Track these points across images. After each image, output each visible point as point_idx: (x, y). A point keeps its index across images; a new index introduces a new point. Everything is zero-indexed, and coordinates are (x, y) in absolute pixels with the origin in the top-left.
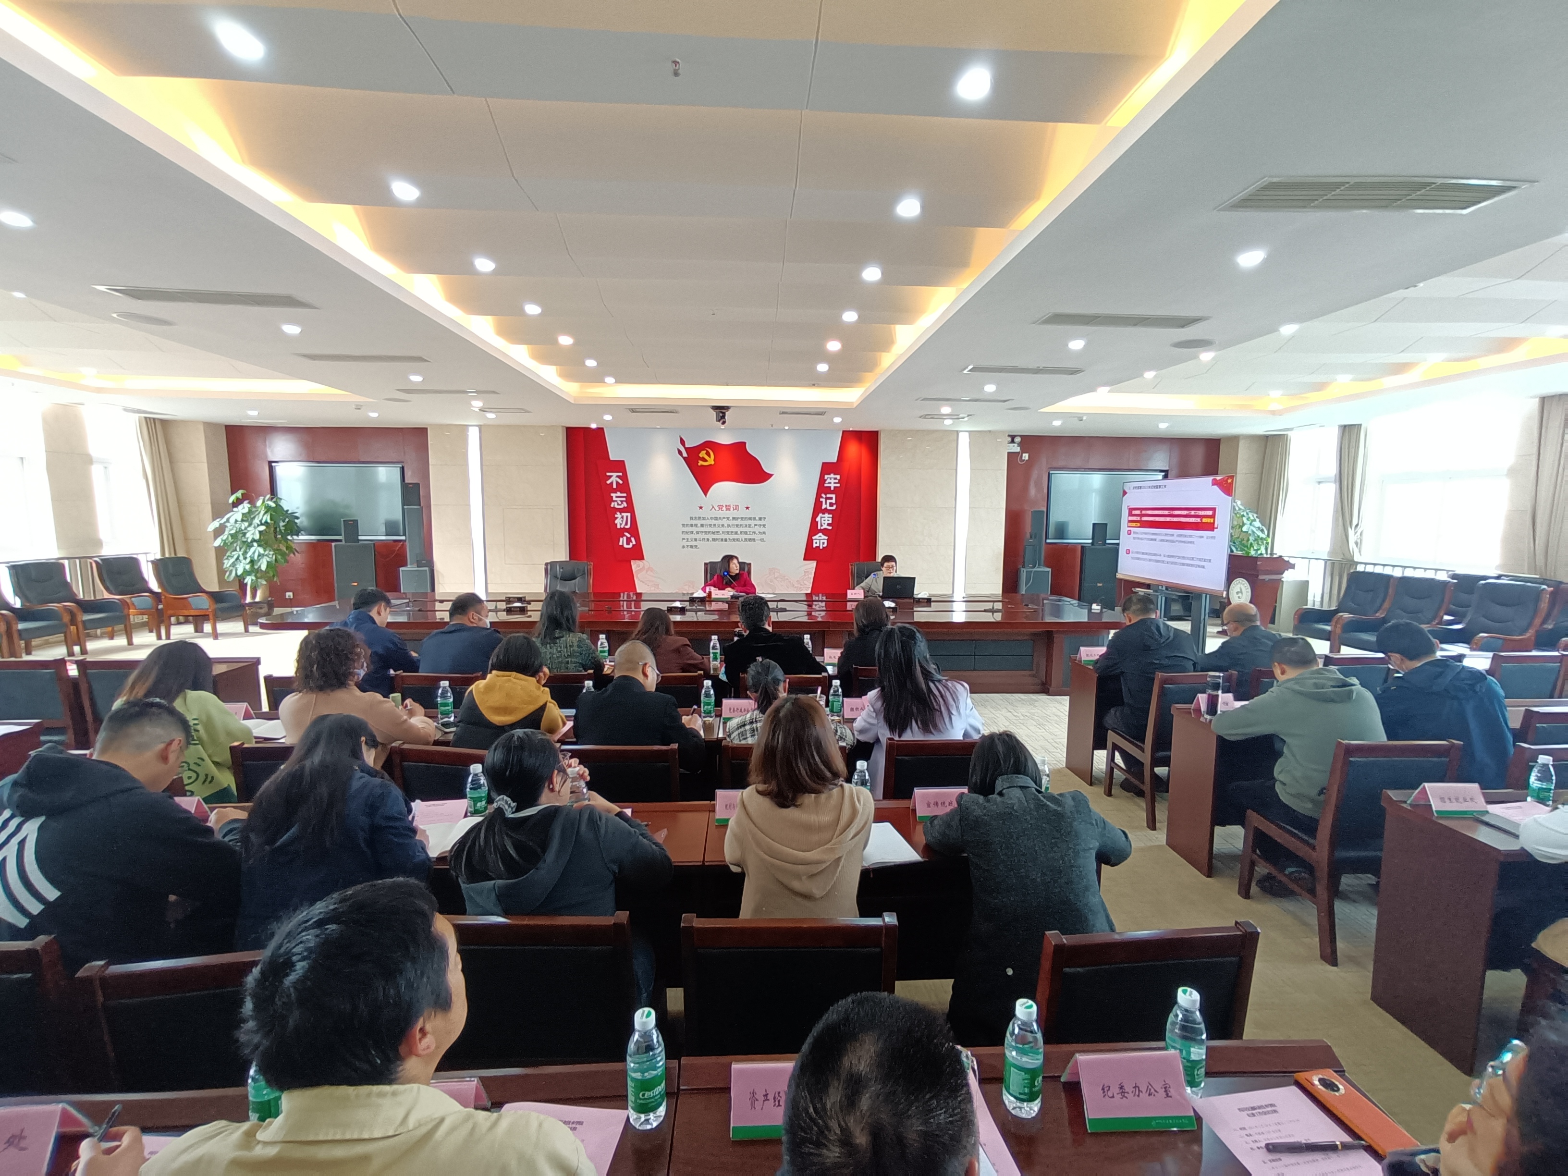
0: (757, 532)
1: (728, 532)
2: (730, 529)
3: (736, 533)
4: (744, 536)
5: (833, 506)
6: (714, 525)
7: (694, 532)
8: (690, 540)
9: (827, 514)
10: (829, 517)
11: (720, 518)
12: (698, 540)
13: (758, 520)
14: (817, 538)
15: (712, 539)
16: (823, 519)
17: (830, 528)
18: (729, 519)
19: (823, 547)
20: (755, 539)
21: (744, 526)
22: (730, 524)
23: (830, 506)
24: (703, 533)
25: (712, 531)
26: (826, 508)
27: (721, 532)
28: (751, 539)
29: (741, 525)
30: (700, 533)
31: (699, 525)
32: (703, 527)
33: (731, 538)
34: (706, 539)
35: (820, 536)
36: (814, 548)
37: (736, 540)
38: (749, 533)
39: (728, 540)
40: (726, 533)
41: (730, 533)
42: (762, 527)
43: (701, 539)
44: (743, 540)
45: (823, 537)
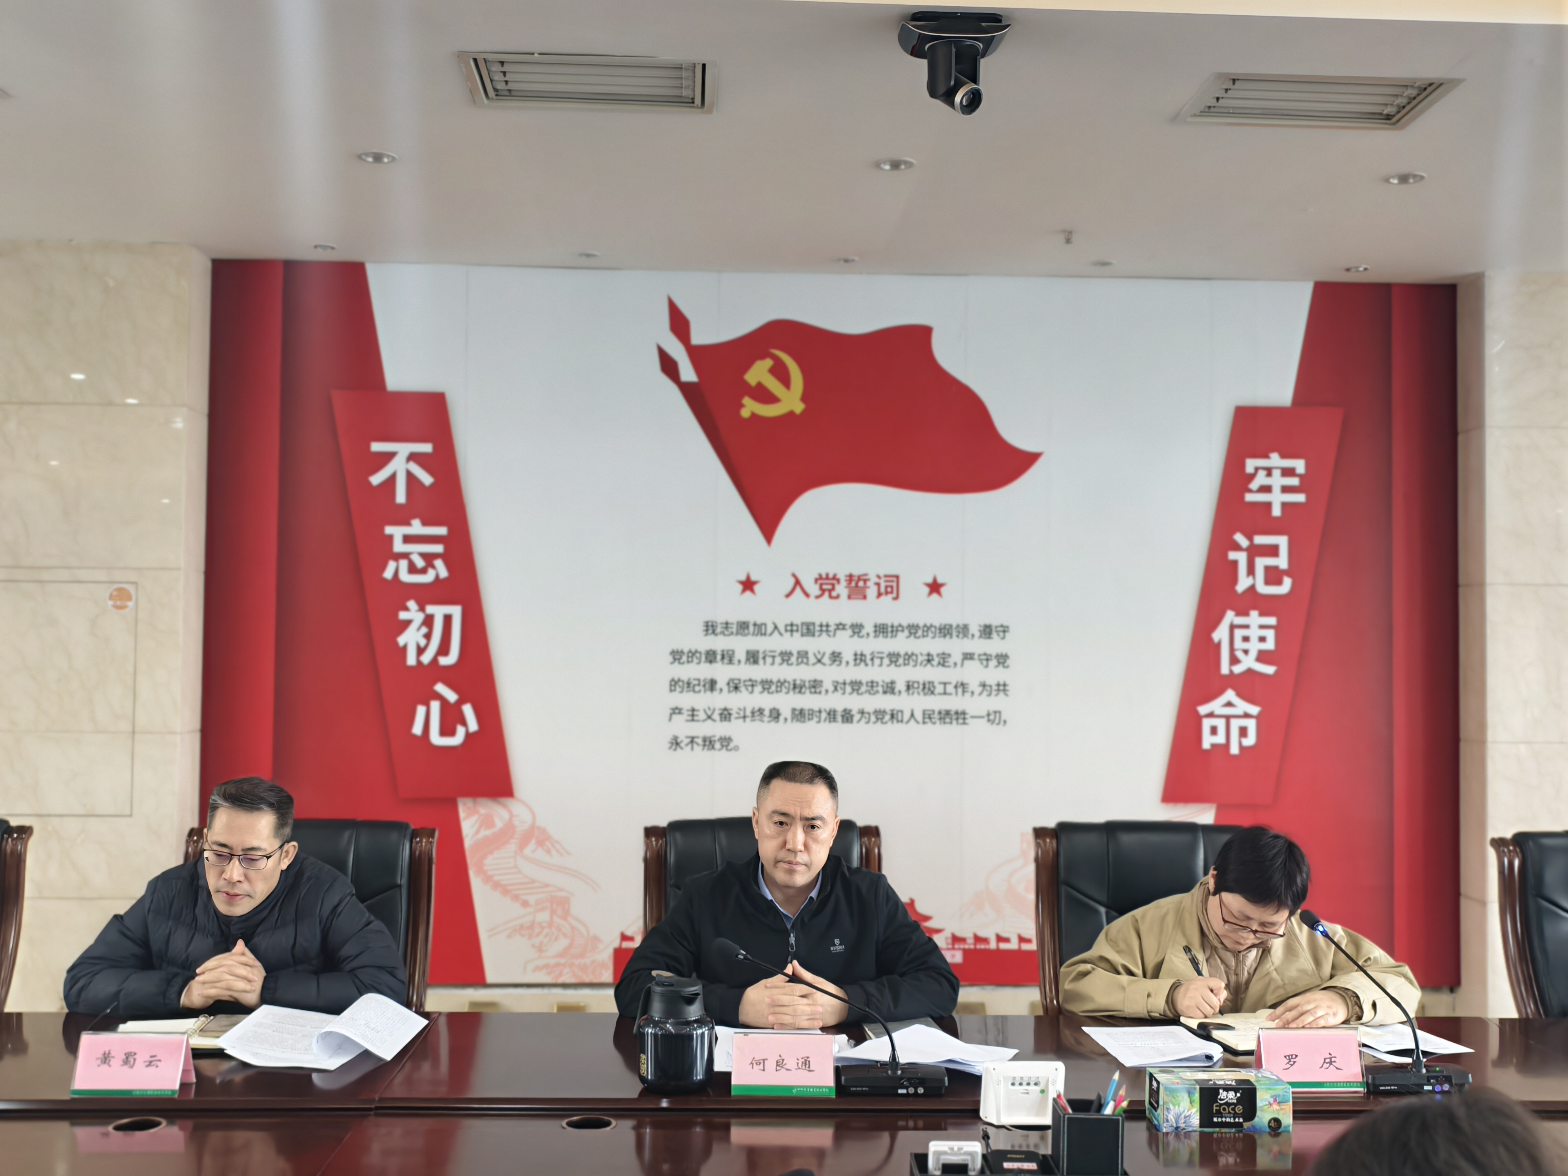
0: (974, 686)
1: (856, 686)
2: (864, 673)
3: (890, 688)
4: (919, 703)
5: (1279, 582)
6: (803, 655)
7: (721, 684)
8: (702, 716)
9: (1254, 614)
10: (1262, 627)
11: (825, 628)
12: (734, 715)
13: (977, 634)
14: (1217, 712)
15: (794, 710)
16: (1239, 633)
17: (1270, 670)
18: (864, 632)
19: (1241, 747)
20: (964, 713)
21: (920, 658)
22: (867, 652)
23: (1268, 582)
24: (758, 688)
25: (790, 679)
26: (1252, 589)
27: (828, 685)
28: (948, 713)
29: (909, 657)
30: (743, 689)
31: (741, 655)
32: (756, 662)
33: (869, 708)
34: (767, 713)
35: (1229, 704)
36: (1207, 751)
37: (887, 717)
38: (939, 689)
39: (857, 717)
40: (848, 689)
41: (863, 688)
42: (994, 662)
43: (748, 713)
44: (919, 716)
45: (1243, 706)
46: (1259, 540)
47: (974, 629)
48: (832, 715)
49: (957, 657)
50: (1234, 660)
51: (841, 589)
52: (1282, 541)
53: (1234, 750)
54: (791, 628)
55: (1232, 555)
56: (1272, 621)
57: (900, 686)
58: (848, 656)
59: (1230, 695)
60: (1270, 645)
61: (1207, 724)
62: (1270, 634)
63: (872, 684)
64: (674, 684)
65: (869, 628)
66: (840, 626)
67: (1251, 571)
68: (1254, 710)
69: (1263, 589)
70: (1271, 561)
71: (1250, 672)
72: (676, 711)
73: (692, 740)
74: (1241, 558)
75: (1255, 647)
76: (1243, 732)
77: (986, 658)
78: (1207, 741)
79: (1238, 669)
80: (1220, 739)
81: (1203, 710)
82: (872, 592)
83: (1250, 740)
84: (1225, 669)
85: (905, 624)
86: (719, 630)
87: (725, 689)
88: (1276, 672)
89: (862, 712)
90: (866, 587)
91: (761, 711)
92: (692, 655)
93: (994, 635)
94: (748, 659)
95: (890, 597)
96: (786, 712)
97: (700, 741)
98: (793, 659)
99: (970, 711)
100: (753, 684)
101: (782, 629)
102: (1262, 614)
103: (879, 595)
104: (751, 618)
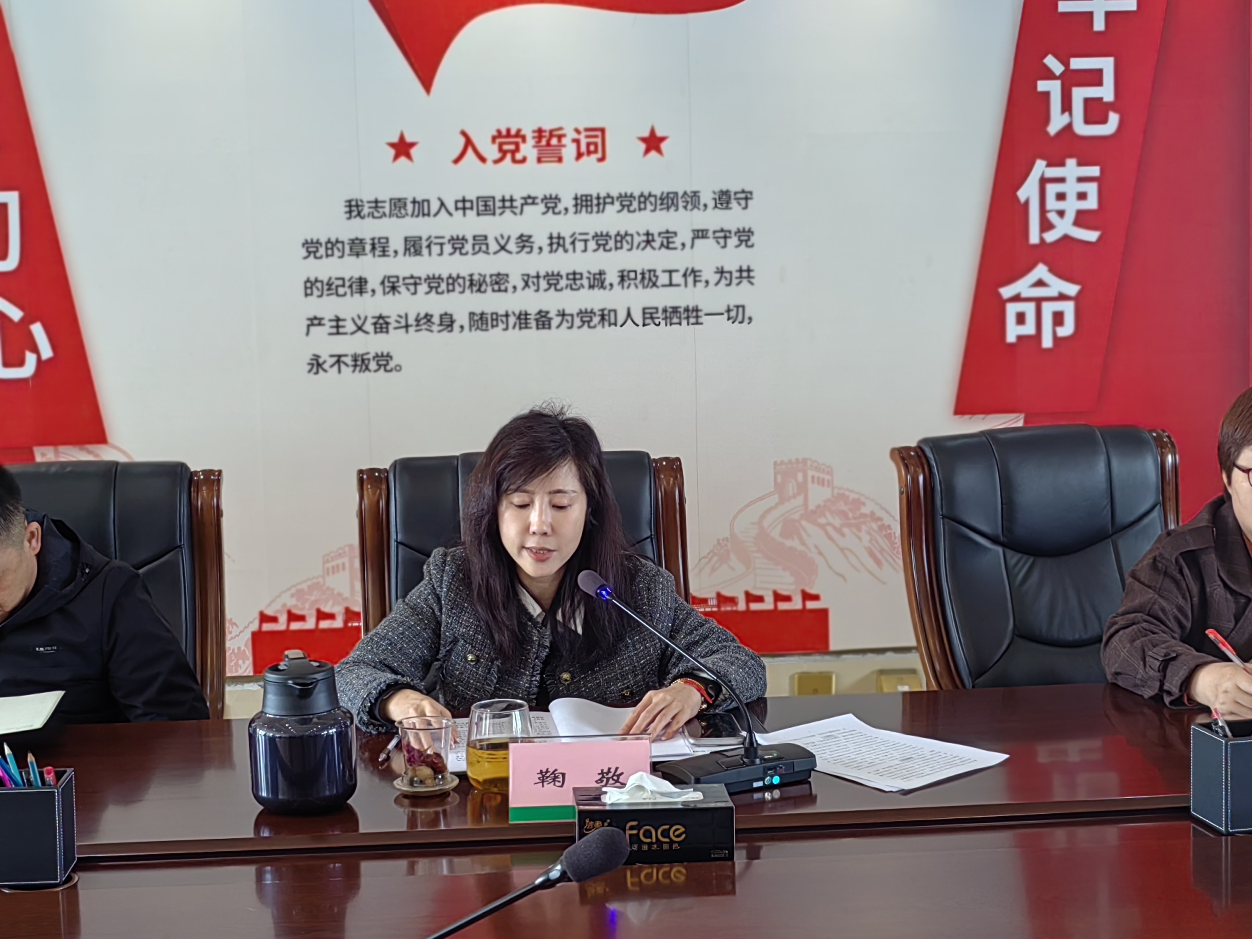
0: (708, 274)
1: (553, 279)
2: (563, 262)
3: (598, 281)
4: (638, 298)
5: (1104, 120)
6: (481, 242)
7: (373, 283)
8: (350, 327)
9: (1071, 163)
10: (1081, 180)
11: (508, 203)
12: (394, 324)
13: (711, 204)
14: (1024, 295)
15: (472, 314)
16: (1052, 189)
17: (1092, 236)
18: (560, 207)
19: (1056, 339)
20: (696, 310)
21: (637, 239)
22: (566, 234)
23: (1088, 121)
24: (423, 288)
25: (465, 273)
26: (1069, 127)
27: (516, 280)
28: (675, 310)
29: (621, 239)
30: (402, 289)
31: (397, 244)
32: (418, 253)
33: (572, 308)
34: (436, 320)
35: (1040, 283)
36: (1011, 345)
37: (596, 320)
38: (663, 279)
39: (556, 321)
40: (543, 284)
41: (563, 283)
42: (733, 241)
43: (411, 321)
44: (637, 316)
45: (1057, 286)
46: (1077, 63)
47: (707, 197)
48: (523, 320)
49: (684, 236)
50: (1046, 225)
51: (528, 149)
52: (1107, 64)
53: (1047, 342)
54: (463, 205)
55: (1042, 86)
56: (1094, 171)
57: (612, 277)
58: (540, 239)
59: (1041, 271)
60: (1092, 203)
61: (1012, 310)
62: (1092, 189)
63: (574, 276)
64: (310, 286)
65: (567, 201)
66: (530, 200)
67: (1067, 106)
68: (1072, 289)
69: (1082, 129)
70: (1092, 92)
71: (1066, 238)
72: (315, 321)
73: (339, 360)
74: (1053, 87)
75: (1072, 206)
76: (1058, 319)
77: (723, 235)
78: (1013, 332)
79: (1051, 237)
80: (1029, 329)
81: (1006, 292)
82: (569, 151)
83: (1067, 329)
84: (1034, 238)
85: (615, 194)
86: (366, 211)
87: (379, 290)
88: (1100, 239)
89: (562, 314)
90: (561, 146)
91: (428, 317)
92: (332, 245)
93: (734, 204)
94: (407, 249)
95: (594, 157)
96: (462, 319)
97: (348, 360)
98: (468, 247)
99: (705, 308)
100: (414, 282)
101: (451, 206)
102: (1081, 163)
103: (579, 155)
104: (408, 194)
